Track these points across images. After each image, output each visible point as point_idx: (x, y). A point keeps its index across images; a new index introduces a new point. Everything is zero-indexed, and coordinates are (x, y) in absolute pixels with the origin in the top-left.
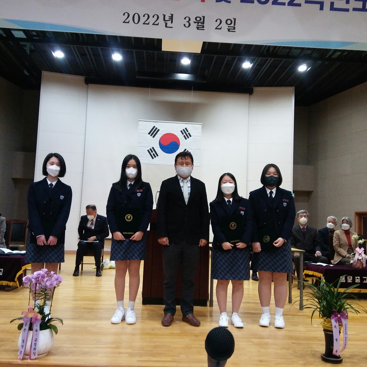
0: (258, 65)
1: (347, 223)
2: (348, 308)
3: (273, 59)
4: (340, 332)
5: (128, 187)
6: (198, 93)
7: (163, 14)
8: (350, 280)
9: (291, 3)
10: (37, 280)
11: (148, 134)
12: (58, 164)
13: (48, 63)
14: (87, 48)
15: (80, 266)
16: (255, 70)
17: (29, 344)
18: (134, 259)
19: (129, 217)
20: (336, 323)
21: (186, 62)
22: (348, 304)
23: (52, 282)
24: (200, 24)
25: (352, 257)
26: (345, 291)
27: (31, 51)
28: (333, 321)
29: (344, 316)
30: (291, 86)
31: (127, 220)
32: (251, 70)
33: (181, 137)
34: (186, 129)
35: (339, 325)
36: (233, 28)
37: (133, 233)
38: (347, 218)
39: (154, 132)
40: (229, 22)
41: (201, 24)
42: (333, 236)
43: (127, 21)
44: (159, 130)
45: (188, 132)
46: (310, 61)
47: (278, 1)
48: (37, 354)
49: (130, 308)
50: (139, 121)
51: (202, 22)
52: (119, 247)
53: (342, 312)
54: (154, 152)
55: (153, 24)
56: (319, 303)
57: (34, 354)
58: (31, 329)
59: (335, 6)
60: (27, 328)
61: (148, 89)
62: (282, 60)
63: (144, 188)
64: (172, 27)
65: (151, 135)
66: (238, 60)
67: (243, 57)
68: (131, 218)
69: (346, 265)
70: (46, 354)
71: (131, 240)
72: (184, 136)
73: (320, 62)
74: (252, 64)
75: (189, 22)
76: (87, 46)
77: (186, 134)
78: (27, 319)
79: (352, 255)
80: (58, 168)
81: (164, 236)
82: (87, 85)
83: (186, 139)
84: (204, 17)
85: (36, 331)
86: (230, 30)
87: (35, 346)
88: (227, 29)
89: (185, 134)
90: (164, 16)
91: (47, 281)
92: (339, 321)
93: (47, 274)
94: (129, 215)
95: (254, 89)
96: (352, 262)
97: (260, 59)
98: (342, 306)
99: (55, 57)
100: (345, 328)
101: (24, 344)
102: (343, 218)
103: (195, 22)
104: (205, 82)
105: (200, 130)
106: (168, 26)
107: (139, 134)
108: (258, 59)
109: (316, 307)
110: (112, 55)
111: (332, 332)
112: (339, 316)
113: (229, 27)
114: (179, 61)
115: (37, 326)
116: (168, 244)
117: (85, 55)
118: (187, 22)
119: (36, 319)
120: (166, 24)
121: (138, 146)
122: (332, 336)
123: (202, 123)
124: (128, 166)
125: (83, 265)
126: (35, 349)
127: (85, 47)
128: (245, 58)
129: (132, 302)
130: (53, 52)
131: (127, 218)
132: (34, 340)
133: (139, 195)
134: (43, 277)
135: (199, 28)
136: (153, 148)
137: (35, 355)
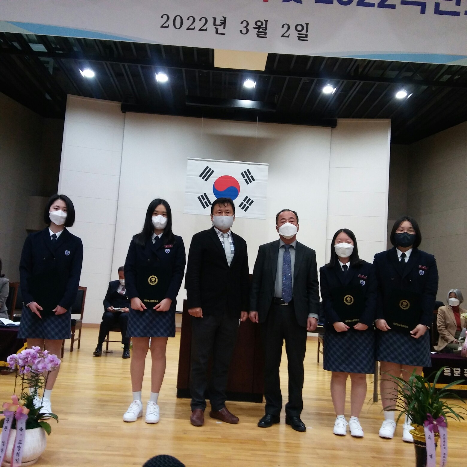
0: (342, 91)
1: (456, 297)
2: (447, 412)
3: (362, 82)
4: (436, 446)
5: (153, 241)
6: (265, 125)
7: (213, 17)
8: (457, 373)
9: (383, 4)
10: (25, 361)
11: (200, 176)
12: (65, 209)
13: (75, 85)
14: (124, 66)
15: (104, 344)
16: (339, 96)
17: (10, 447)
18: (158, 336)
19: (153, 280)
20: (430, 432)
21: (249, 84)
22: (447, 407)
23: (45, 364)
24: (261, 30)
25: (461, 342)
26: (446, 387)
27: (55, 69)
28: (426, 430)
29: (443, 423)
30: (387, 117)
31: (151, 284)
32: (334, 97)
33: (241, 181)
34: (248, 170)
35: (435, 435)
36: (304, 36)
37: (157, 301)
38: (455, 291)
39: (206, 174)
40: (299, 28)
41: (263, 30)
42: (437, 314)
43: (166, 25)
44: (213, 171)
45: (251, 175)
46: (411, 86)
47: (365, 2)
48: (20, 461)
49: (152, 402)
50: (188, 159)
51: (264, 28)
52: (138, 320)
53: (440, 418)
54: (206, 200)
55: (200, 30)
56: (408, 404)
57: (17, 461)
58: (14, 427)
59: (442, 8)
60: (9, 425)
61: (200, 119)
62: (375, 83)
63: (175, 242)
64: (224, 34)
65: (203, 178)
66: (317, 83)
67: (323, 79)
68: (155, 280)
69: (453, 352)
70: (35, 461)
71: (155, 310)
72: (245, 180)
73: (424, 87)
74: (336, 88)
75: (247, 27)
76: (123, 63)
77: (248, 177)
78: (9, 414)
79: (461, 339)
80: (65, 215)
81: (197, 307)
82: (124, 114)
83: (248, 183)
84: (266, 21)
85: (21, 429)
86: (301, 38)
87: (19, 450)
88: (297, 36)
89: (246, 178)
90: (215, 19)
91: (39, 362)
92: (435, 430)
93: (39, 353)
94: (153, 276)
95: (337, 121)
96: (460, 349)
97: (345, 81)
98: (439, 410)
99: (83, 76)
100: (443, 440)
101: (4, 447)
102: (451, 291)
103: (255, 28)
104: (274, 111)
105: (266, 173)
106: (219, 32)
107: (187, 176)
108: (343, 82)
109: (403, 410)
110: (156, 74)
111: (425, 444)
112: (435, 422)
113: (299, 34)
114: (241, 84)
115: (22, 423)
116: (202, 317)
117: (122, 75)
118: (244, 27)
119: (21, 414)
120: (217, 29)
121: (186, 192)
122: (424, 450)
123: (269, 164)
124: (155, 212)
125: (109, 342)
126: (18, 454)
127: (121, 64)
128: (327, 81)
129: (155, 394)
130: (80, 71)
131: (151, 280)
132: (17, 442)
133: (168, 251)
134: (34, 357)
135: (260, 36)
136: (205, 194)
137: (18, 463)
